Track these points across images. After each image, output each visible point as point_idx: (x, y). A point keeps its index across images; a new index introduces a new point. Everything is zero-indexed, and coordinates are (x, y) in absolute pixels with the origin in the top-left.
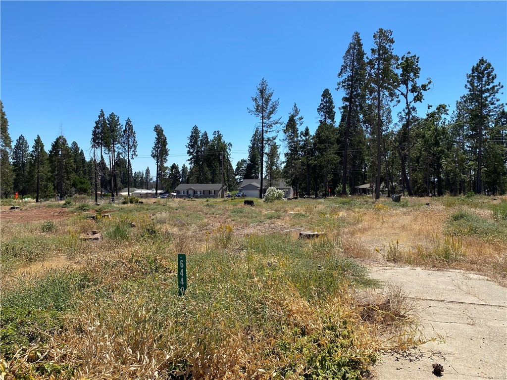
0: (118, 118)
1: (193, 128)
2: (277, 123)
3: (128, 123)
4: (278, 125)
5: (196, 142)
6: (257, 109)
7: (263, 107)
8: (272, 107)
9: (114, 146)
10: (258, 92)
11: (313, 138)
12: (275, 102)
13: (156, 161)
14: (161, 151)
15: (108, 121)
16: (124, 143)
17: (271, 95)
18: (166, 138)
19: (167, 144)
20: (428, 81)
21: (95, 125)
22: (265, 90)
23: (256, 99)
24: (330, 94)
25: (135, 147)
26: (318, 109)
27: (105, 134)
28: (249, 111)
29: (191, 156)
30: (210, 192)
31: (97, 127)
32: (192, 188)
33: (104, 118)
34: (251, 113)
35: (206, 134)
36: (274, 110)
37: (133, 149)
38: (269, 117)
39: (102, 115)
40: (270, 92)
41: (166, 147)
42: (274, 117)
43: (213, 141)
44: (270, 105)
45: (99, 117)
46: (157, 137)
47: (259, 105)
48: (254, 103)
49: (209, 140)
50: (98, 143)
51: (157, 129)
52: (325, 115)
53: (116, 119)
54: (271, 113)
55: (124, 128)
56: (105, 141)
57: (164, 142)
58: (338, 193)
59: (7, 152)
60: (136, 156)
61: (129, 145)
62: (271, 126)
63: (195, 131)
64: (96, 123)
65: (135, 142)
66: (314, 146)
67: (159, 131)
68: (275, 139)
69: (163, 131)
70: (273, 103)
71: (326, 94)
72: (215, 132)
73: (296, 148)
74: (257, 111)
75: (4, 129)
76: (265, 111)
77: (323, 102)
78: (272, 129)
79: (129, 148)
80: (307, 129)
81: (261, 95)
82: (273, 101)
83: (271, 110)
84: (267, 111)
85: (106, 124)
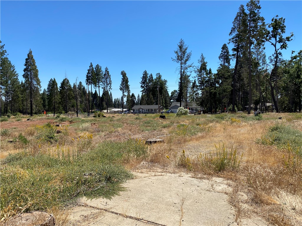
1: (144, 72)
2: (190, 66)
3: (106, 70)
4: (191, 68)
5: (146, 81)
6: (178, 59)
7: (181, 57)
9: (99, 84)
10: (178, 47)
11: (214, 76)
12: (189, 53)
13: (122, 92)
14: (125, 85)
15: (95, 69)
16: (104, 82)
17: (186, 50)
18: (128, 78)
19: (128, 82)
20: (291, 34)
21: (87, 72)
22: (182, 46)
23: (177, 52)
24: (227, 47)
25: (110, 84)
26: (219, 57)
27: (93, 76)
28: (172, 59)
30: (152, 110)
32: (142, 107)
33: (92, 67)
34: (174, 61)
35: (151, 75)
36: (188, 58)
38: (185, 63)
39: (91, 66)
40: (186, 47)
41: (128, 84)
42: (188, 63)
43: (156, 79)
44: (186, 55)
45: (90, 67)
46: (122, 78)
47: (179, 56)
48: (176, 55)
49: (153, 79)
50: (90, 82)
51: (123, 73)
52: (224, 61)
53: (100, 68)
54: (187, 60)
55: (104, 73)
56: (93, 81)
59: (38, 88)
60: (111, 89)
61: (107, 83)
62: (187, 68)
63: (145, 74)
64: (88, 70)
65: (110, 81)
66: (215, 80)
69: (126, 74)
71: (224, 47)
73: (203, 82)
74: (178, 60)
75: (36, 75)
76: (183, 59)
77: (222, 52)
78: (187, 71)
79: (107, 84)
80: (210, 70)
81: (180, 49)
82: (188, 53)
83: (187, 58)
84: (184, 59)
85: (94, 71)
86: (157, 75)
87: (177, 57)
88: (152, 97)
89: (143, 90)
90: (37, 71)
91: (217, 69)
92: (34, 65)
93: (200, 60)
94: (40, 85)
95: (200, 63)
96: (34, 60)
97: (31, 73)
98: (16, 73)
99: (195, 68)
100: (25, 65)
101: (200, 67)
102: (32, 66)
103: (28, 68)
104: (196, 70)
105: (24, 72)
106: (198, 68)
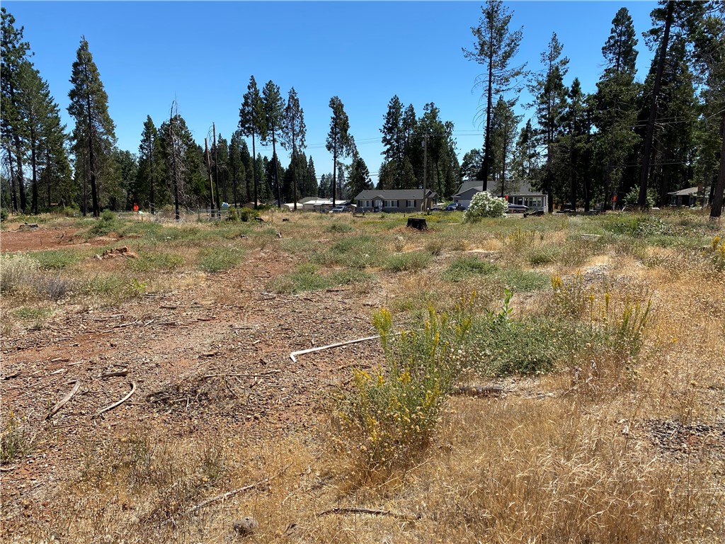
0: (279, 88)
1: (392, 99)
2: (518, 73)
3: (292, 97)
4: (520, 77)
5: (395, 124)
6: (482, 52)
7: (492, 45)
8: (509, 45)
9: (273, 133)
10: (484, 16)
11: (586, 101)
12: (515, 33)
13: (333, 155)
14: (340, 135)
15: (264, 94)
16: (287, 127)
17: (506, 22)
18: (347, 117)
19: (348, 126)
21: (243, 101)
22: (496, 12)
23: (478, 30)
24: (629, 18)
25: (302, 132)
26: (603, 49)
27: (257, 113)
28: (465, 54)
29: (388, 146)
30: (407, 203)
31: (246, 104)
32: (381, 196)
33: (255, 89)
34: (469, 58)
35: (411, 109)
36: (512, 50)
37: (300, 137)
38: (503, 65)
39: (253, 84)
40: (507, 14)
41: (348, 132)
42: (512, 63)
43: (423, 120)
44: (506, 40)
45: (249, 88)
46: (334, 116)
47: (484, 42)
48: (476, 40)
49: (417, 118)
50: (249, 128)
51: (334, 104)
52: (618, 60)
53: (275, 90)
54: (507, 55)
55: (287, 105)
56: (258, 124)
57: (344, 124)
58: (629, 203)
59: (110, 143)
60: (305, 147)
61: (293, 130)
62: (507, 80)
63: (395, 105)
64: (244, 97)
65: (302, 125)
66: (588, 115)
67: (337, 106)
68: (513, 104)
69: (342, 106)
70: (512, 35)
71: (622, 18)
72: (427, 105)
73: (552, 119)
74: (481, 54)
75: (102, 109)
76: (495, 52)
77: (614, 34)
78: (508, 87)
79: (294, 135)
80: (576, 84)
81: (489, 22)
82: (512, 33)
83: (507, 49)
84: (500, 53)
85: (261, 99)
86: (427, 109)
87: (479, 47)
88: (410, 168)
89: (388, 150)
90: (104, 97)
91: (598, 81)
92: (95, 80)
93: (547, 53)
94: (113, 136)
95: (548, 61)
96: (93, 65)
97: (89, 101)
98: (53, 104)
99: (530, 77)
100: (74, 81)
101: (545, 75)
102: (90, 82)
103: (82, 89)
104: (535, 84)
105: (72, 99)
106: (540, 79)
